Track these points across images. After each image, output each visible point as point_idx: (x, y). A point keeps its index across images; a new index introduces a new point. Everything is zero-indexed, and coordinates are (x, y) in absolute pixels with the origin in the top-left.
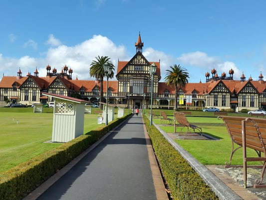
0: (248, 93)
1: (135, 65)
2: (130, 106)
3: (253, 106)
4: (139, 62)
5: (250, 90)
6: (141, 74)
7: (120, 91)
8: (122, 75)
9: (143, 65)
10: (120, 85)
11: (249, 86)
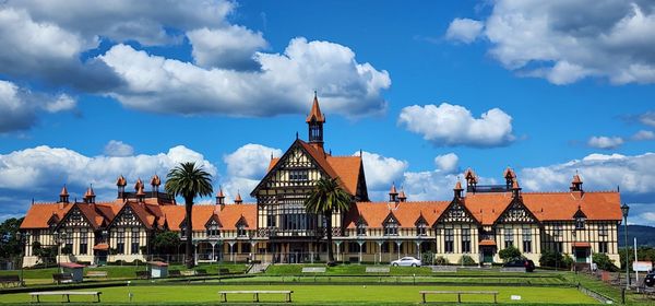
0: (517, 223)
1: (290, 170)
2: (282, 257)
3: (530, 251)
4: (298, 163)
5: (521, 216)
6: (304, 188)
7: (260, 226)
8: (264, 192)
9: (307, 169)
10: (260, 212)
11: (517, 209)
